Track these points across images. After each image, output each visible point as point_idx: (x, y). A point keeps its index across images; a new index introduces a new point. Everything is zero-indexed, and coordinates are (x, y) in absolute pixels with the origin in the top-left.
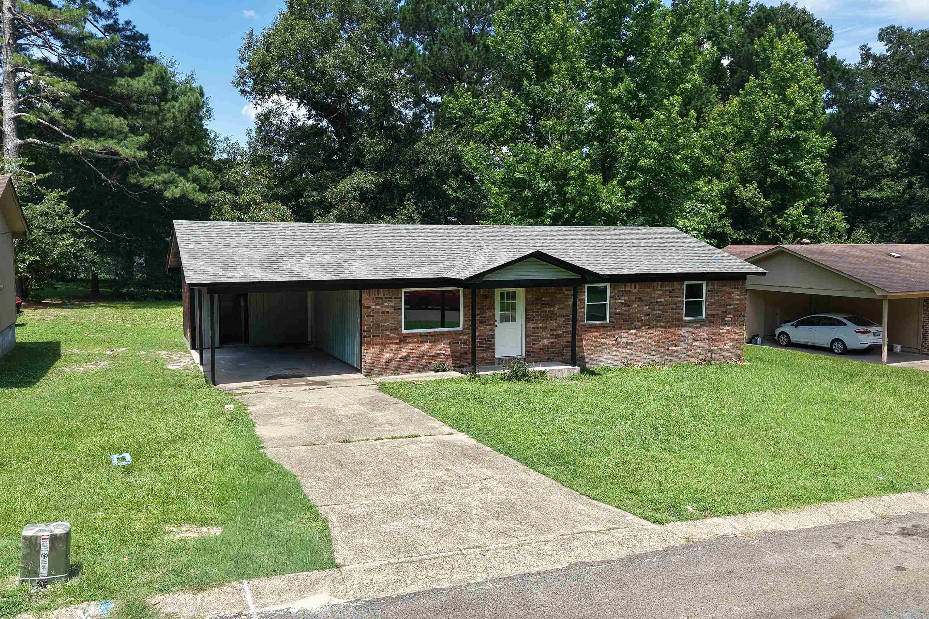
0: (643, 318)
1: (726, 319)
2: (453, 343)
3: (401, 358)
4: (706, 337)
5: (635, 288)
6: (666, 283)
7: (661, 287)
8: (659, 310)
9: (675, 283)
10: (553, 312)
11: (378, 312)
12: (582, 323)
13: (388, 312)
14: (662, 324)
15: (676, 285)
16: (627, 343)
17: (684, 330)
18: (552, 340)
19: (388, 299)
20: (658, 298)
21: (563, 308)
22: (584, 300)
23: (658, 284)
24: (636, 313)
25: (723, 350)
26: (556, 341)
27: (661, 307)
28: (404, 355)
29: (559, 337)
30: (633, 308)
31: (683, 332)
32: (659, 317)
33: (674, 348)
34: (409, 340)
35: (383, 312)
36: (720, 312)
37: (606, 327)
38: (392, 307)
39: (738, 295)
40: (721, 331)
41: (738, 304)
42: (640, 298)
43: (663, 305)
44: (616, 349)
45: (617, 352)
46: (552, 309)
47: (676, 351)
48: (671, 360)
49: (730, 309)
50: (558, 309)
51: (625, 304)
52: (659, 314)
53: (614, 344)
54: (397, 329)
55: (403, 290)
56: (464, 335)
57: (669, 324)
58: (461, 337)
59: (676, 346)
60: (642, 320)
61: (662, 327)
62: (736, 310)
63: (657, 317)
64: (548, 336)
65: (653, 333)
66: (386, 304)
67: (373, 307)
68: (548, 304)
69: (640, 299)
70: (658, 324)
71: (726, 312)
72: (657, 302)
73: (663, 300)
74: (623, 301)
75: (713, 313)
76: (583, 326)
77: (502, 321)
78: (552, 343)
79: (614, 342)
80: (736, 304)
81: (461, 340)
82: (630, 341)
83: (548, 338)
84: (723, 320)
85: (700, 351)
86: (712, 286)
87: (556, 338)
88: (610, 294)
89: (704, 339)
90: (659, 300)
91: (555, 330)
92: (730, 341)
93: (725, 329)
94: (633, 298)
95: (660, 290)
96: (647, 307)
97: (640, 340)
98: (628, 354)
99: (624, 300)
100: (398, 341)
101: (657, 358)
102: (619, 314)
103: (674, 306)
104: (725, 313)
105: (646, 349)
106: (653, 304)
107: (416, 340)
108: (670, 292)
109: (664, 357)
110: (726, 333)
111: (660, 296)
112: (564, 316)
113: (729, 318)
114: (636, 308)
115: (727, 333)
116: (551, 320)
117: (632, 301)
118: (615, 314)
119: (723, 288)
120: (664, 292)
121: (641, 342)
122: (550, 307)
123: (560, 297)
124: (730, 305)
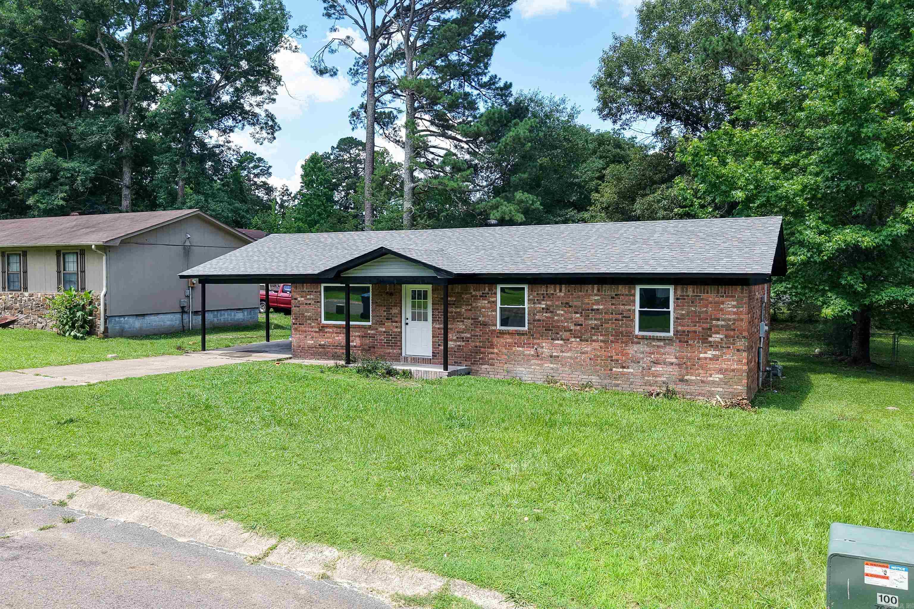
0: (572, 328)
1: (710, 339)
2: (363, 337)
3: (320, 345)
4: (674, 360)
5: (561, 291)
6: (606, 287)
7: (598, 290)
8: (595, 319)
9: (620, 287)
10: (459, 314)
11: (303, 304)
12: (494, 328)
13: (310, 304)
14: (601, 338)
15: (622, 289)
16: (551, 357)
17: (635, 347)
18: (459, 343)
19: (310, 293)
20: (593, 304)
21: (470, 310)
22: (495, 302)
23: (593, 288)
24: (562, 321)
25: (708, 383)
26: (463, 344)
27: (598, 316)
28: (323, 343)
29: (467, 340)
30: (558, 315)
31: (633, 350)
32: (595, 328)
33: (621, 370)
34: (326, 330)
35: (306, 304)
36: (698, 329)
37: (523, 334)
38: (313, 299)
39: (734, 307)
40: (702, 355)
41: (734, 320)
42: (567, 303)
43: (601, 313)
44: (536, 362)
45: (538, 365)
46: (458, 310)
47: (623, 374)
48: (617, 385)
49: (717, 326)
50: (466, 310)
51: (547, 309)
52: (596, 325)
53: (533, 356)
54: (317, 319)
55: (323, 285)
56: (372, 330)
57: (611, 338)
58: (369, 332)
59: (623, 367)
60: (571, 330)
61: (601, 341)
62: (728, 328)
63: (593, 328)
64: (455, 338)
65: (587, 348)
66: (308, 297)
67: (299, 299)
68: (454, 304)
69: (567, 305)
70: (595, 338)
71: (710, 329)
72: (592, 310)
73: (601, 307)
74: (544, 306)
75: (686, 329)
76: (495, 331)
77: (413, 319)
78: (460, 346)
79: (532, 353)
80: (729, 320)
81: (369, 334)
82: (555, 354)
83: (455, 341)
84: (705, 340)
85: (664, 379)
86: (683, 292)
87: (463, 341)
88: (529, 296)
89: (672, 364)
90: (595, 307)
91: (462, 332)
92: (720, 371)
93: (710, 354)
94: (558, 303)
95: (596, 295)
96: (578, 315)
97: (568, 354)
98: (552, 369)
99: (546, 305)
100: (317, 330)
101: (594, 379)
102: (539, 320)
103: (620, 317)
104: (709, 331)
105: (576, 366)
106: (586, 312)
107: (331, 330)
108: (613, 298)
109: (605, 378)
110: (711, 359)
111: (597, 303)
112: (472, 319)
113: (716, 338)
114: (562, 315)
115: (715, 358)
116: (458, 321)
117: (557, 306)
118: (534, 321)
119: (703, 296)
120: (602, 298)
121: (571, 358)
122: (456, 307)
123: (467, 299)
124: (718, 320)
